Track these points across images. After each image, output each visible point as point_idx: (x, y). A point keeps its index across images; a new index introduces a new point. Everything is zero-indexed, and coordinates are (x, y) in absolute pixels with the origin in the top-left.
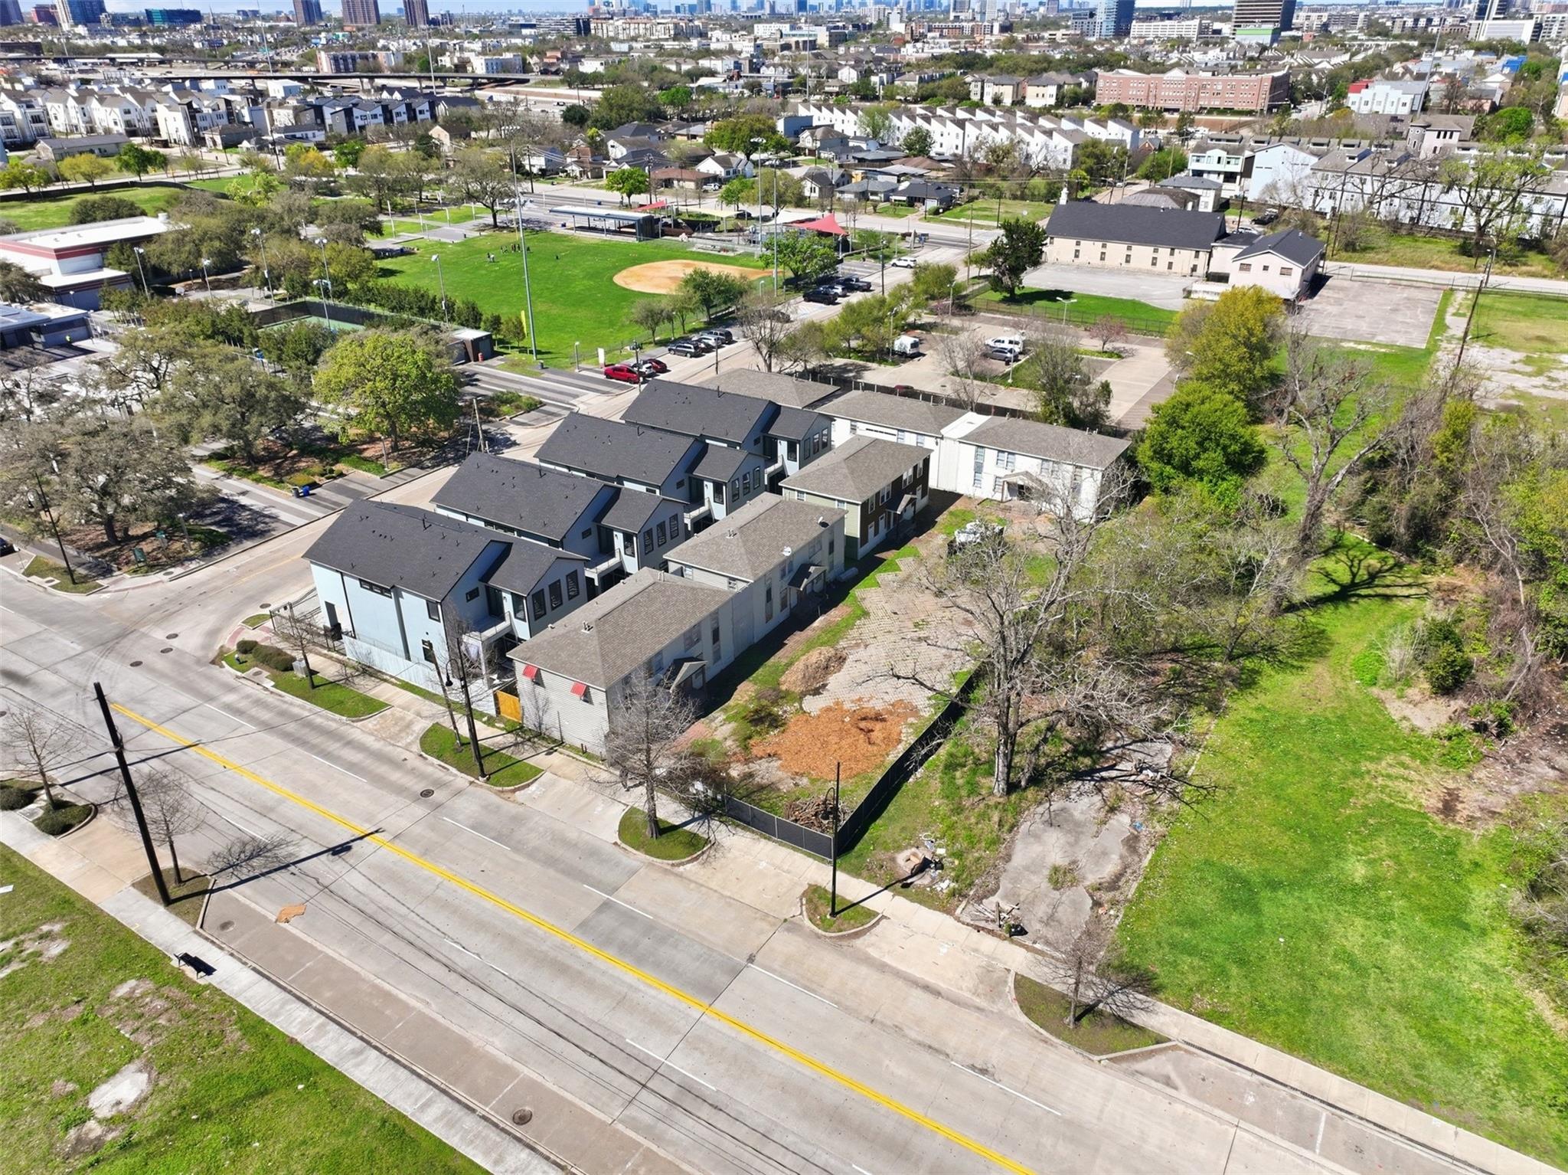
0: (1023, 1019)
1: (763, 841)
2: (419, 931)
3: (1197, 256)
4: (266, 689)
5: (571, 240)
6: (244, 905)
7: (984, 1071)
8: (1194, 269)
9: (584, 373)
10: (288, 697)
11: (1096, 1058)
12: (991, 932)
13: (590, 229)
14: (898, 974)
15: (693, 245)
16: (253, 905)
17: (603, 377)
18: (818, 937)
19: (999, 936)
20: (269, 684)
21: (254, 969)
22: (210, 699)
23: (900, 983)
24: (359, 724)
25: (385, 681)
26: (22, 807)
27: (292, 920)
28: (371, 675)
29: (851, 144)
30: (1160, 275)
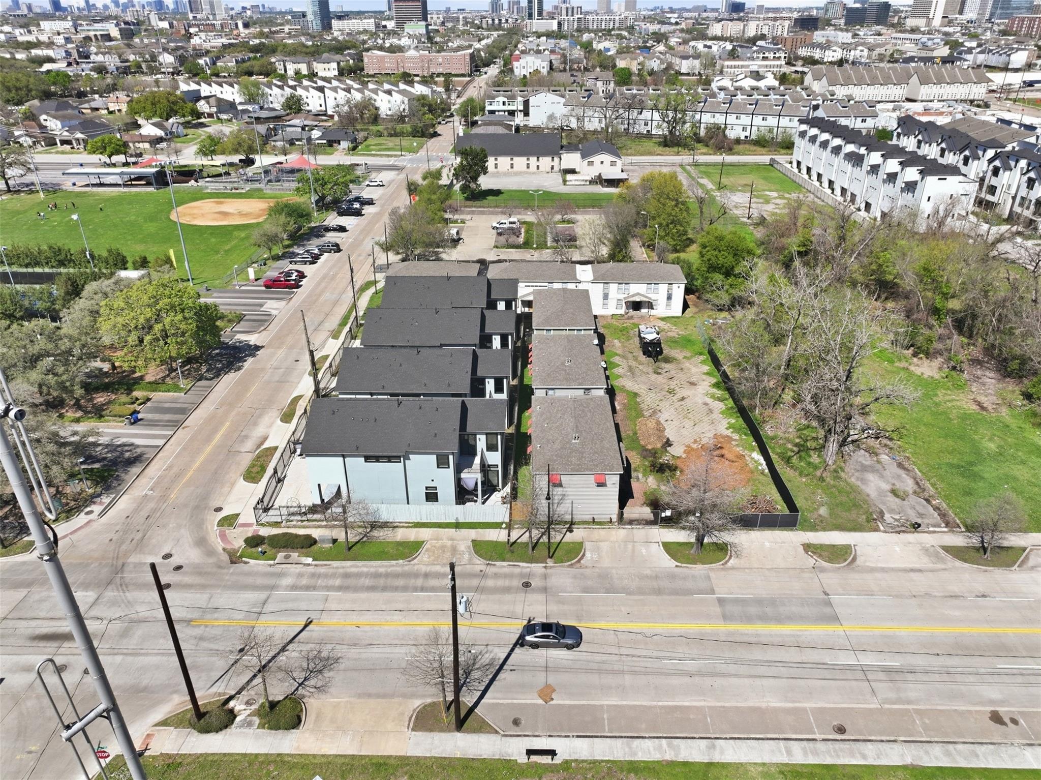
0: (966, 565)
1: (752, 532)
2: (643, 664)
3: (553, 160)
4: (309, 565)
5: (94, 196)
6: (508, 704)
7: (984, 596)
8: (552, 168)
9: (243, 288)
10: (335, 564)
11: (1013, 568)
12: (904, 532)
13: (101, 185)
14: (893, 570)
15: (207, 188)
16: (515, 701)
17: (264, 288)
18: (839, 568)
19: (910, 532)
20: (309, 560)
21: (578, 736)
22: (273, 588)
23: (900, 573)
24: (416, 561)
25: (397, 527)
26: (232, 723)
27: (553, 696)
28: (381, 527)
29: (240, 108)
30: (534, 173)
